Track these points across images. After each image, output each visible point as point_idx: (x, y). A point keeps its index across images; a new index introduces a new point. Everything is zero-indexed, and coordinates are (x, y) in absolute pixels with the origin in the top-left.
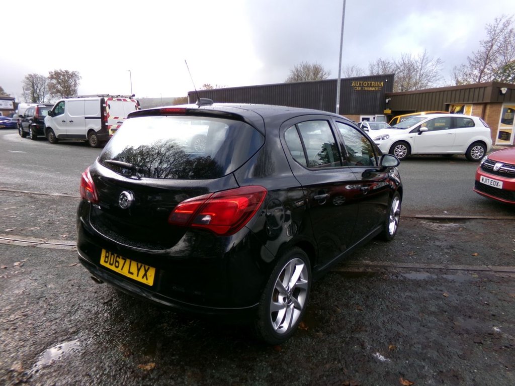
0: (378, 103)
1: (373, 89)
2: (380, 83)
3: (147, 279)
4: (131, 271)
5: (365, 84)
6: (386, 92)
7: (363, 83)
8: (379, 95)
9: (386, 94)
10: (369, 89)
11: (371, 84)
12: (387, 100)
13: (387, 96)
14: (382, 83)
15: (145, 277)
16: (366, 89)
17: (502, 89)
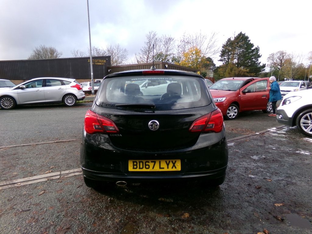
0: (104, 72)
1: (100, 64)
2: (104, 61)
3: (176, 168)
4: (161, 167)
5: (96, 61)
6: (107, 66)
7: (94, 60)
8: (104, 68)
9: (108, 67)
10: (98, 64)
11: (99, 61)
12: (109, 70)
13: (109, 68)
14: (105, 61)
15: (174, 167)
16: (97, 64)
17: (166, 65)
